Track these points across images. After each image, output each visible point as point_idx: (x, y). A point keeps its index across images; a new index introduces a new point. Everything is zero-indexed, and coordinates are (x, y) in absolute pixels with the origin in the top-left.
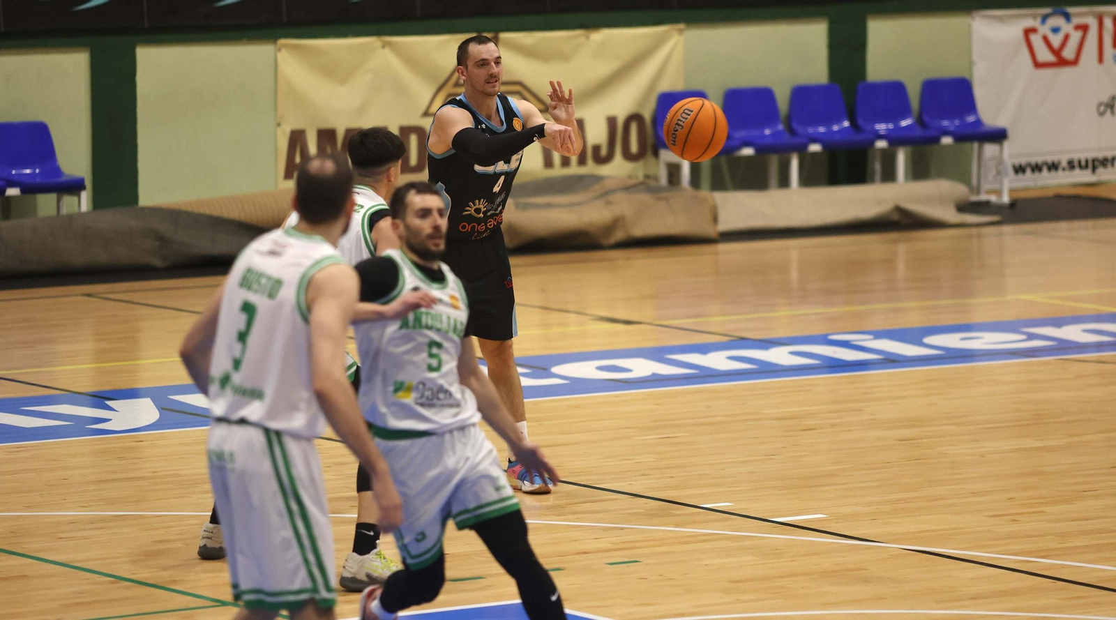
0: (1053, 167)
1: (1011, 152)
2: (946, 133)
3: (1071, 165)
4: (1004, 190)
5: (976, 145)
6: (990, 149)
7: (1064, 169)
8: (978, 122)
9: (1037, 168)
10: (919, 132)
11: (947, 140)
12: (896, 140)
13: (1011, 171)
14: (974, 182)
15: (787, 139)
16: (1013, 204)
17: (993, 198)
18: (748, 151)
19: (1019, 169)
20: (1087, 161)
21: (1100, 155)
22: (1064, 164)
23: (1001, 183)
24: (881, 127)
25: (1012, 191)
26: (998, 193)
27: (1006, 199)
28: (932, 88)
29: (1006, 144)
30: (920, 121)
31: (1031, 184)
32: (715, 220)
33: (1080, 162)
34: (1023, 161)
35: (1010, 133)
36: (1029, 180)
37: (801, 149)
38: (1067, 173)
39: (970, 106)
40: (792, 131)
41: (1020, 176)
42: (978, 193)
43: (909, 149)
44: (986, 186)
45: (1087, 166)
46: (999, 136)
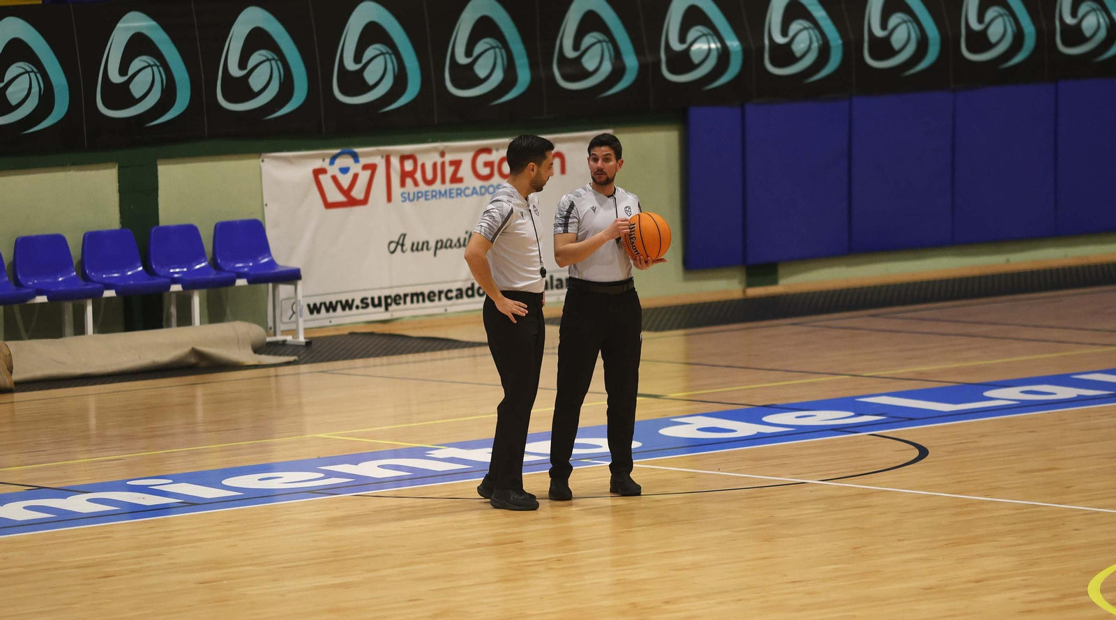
0: (347, 305)
1: (305, 292)
2: (241, 275)
3: (365, 303)
4: (300, 329)
5: (270, 285)
6: (284, 290)
7: (357, 307)
8: (272, 263)
9: (331, 307)
10: (213, 275)
11: (241, 282)
12: (190, 285)
13: (306, 310)
14: (270, 324)
15: (81, 285)
16: (309, 344)
17: (289, 338)
18: (42, 299)
19: (314, 309)
20: (380, 298)
21: (393, 293)
22: (357, 302)
23: (297, 322)
24: (176, 271)
25: (306, 330)
26: (294, 332)
27: (302, 339)
28: (224, 230)
29: (300, 283)
30: (214, 264)
31: (327, 323)
32: (10, 370)
33: (373, 299)
34: (318, 301)
35: (302, 273)
36: (323, 318)
37: (96, 296)
38: (361, 311)
39: (264, 248)
40: (86, 278)
41: (315, 315)
42: (275, 334)
43: (204, 291)
44: (281, 327)
45: (380, 305)
46: (293, 276)
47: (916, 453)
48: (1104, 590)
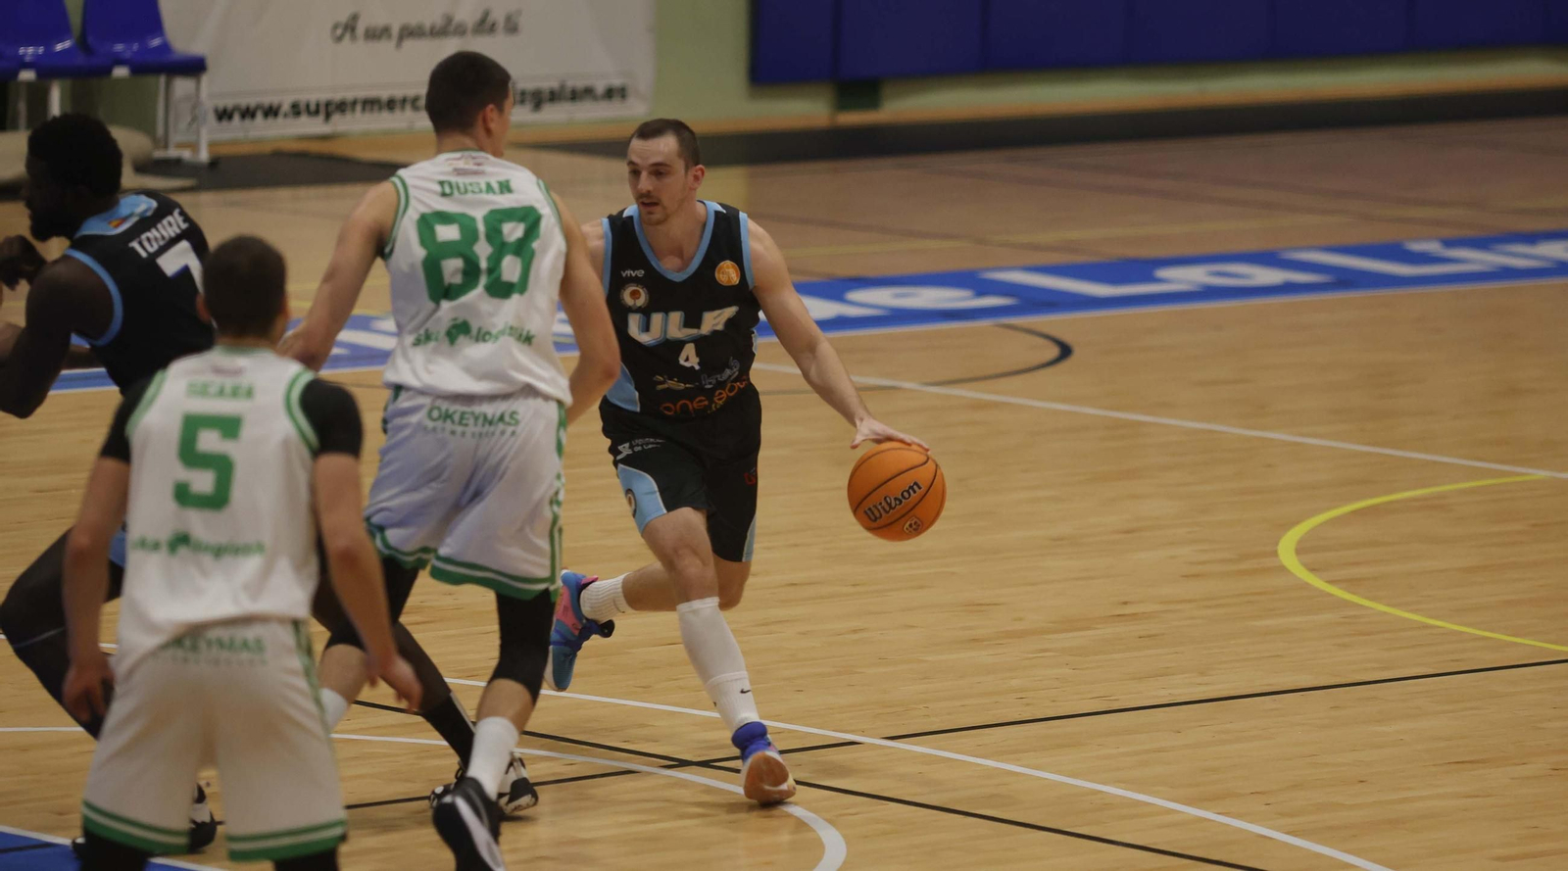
0: (271, 112)
1: (212, 89)
2: (120, 61)
3: (296, 110)
4: (202, 143)
5: (162, 79)
6: (182, 86)
7: (286, 115)
8: (165, 47)
9: (248, 113)
10: (81, 60)
11: (121, 72)
12: (48, 71)
13: (211, 117)
14: (160, 131)
16: (214, 163)
17: (186, 154)
19: (224, 115)
20: (318, 105)
21: (338, 97)
22: (286, 107)
23: (198, 133)
24: (29, 52)
25: (212, 145)
26: (194, 147)
27: (204, 156)
29: (205, 79)
30: (83, 44)
31: (240, 135)
33: (308, 106)
34: (229, 103)
35: (210, 63)
36: (236, 129)
38: (290, 121)
39: (155, 25)
41: (225, 123)
42: (166, 147)
43: (68, 82)
44: (175, 138)
45: (317, 112)
46: (195, 67)
47: (1053, 352)
48: (1300, 550)
